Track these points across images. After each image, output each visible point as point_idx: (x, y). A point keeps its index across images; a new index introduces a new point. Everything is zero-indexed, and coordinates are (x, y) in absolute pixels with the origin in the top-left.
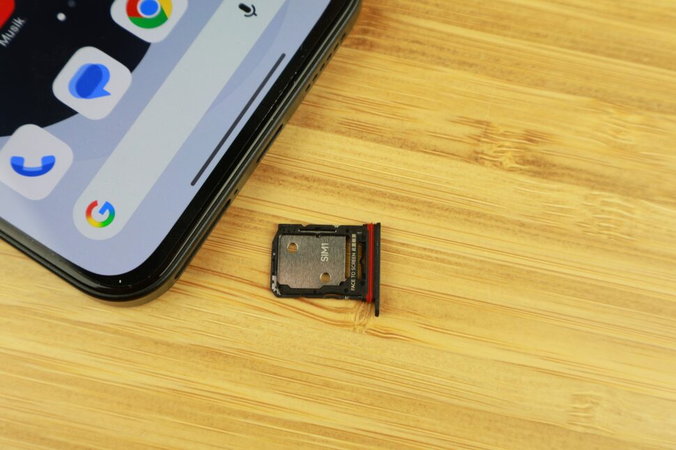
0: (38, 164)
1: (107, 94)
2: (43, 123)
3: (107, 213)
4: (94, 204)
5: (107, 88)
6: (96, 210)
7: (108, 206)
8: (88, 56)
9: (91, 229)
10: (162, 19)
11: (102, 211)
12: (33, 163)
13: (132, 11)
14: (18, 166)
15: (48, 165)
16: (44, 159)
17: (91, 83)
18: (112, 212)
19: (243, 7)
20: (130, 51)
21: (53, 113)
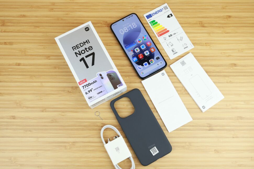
1: (146, 66)
2: (142, 66)
4: (142, 72)
8: (146, 63)
9: (141, 74)
10: (152, 62)
12: (140, 68)
13: (151, 61)
14: (139, 68)
15: (141, 68)
17: (146, 64)
20: (149, 64)
21: (143, 65)
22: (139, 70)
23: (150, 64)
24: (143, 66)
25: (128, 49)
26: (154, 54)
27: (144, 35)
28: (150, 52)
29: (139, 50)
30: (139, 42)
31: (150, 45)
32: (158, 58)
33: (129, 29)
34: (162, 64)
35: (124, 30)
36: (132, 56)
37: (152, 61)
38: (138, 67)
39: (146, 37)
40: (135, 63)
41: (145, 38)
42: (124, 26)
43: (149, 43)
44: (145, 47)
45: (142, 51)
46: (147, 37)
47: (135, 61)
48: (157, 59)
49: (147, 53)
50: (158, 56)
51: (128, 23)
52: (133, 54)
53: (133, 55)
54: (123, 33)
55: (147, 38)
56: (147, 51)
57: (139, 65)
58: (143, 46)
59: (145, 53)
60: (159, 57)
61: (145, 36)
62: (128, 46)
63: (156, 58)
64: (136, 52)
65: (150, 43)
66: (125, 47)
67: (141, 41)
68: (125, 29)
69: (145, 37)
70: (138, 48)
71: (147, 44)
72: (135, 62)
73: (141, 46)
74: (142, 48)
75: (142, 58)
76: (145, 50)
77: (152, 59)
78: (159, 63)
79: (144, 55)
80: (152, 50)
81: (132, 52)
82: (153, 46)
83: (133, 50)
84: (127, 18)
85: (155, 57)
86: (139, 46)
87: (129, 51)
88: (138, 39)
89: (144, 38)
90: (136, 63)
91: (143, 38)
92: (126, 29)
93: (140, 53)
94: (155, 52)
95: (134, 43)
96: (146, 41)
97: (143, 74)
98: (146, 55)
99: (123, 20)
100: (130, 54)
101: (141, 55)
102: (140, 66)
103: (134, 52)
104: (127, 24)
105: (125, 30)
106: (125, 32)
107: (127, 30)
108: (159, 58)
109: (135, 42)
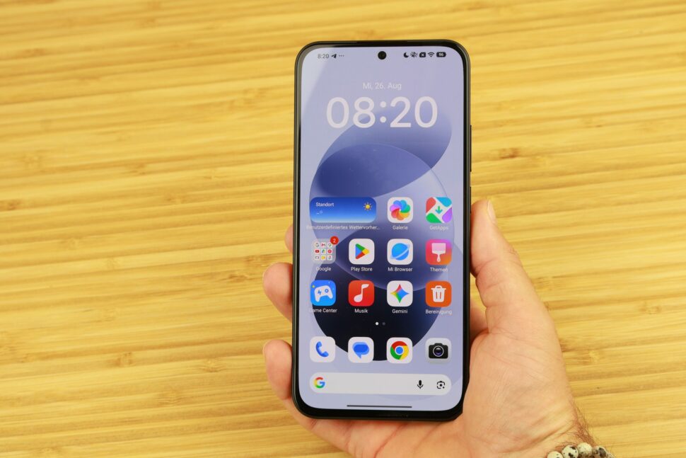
0: (323, 352)
1: (360, 357)
2: (337, 344)
3: (321, 385)
4: (321, 379)
5: (362, 356)
6: (320, 380)
7: (323, 383)
8: (369, 342)
9: (313, 383)
10: (398, 358)
11: (321, 383)
12: (322, 349)
13: (394, 345)
14: (318, 346)
15: (324, 355)
16: (326, 352)
17: (361, 349)
18: (322, 386)
19: (420, 382)
20: (380, 355)
21: (343, 344)
22: (315, 357)
23: (385, 358)
24: (345, 348)
25: (317, 221)
26: (432, 318)
27: (442, 196)
28: (419, 296)
29: (369, 259)
30: (395, 212)
31: (439, 259)
32: (438, 352)
33: (383, 120)
34: (442, 392)
35: (353, 111)
36: (318, 269)
37: (400, 351)
38: (315, 339)
39: (445, 209)
40: (312, 311)
41: (439, 211)
42: (367, 86)
43: (438, 250)
44: (409, 260)
45: (381, 272)
46: (450, 211)
47: (318, 298)
48: (431, 356)
49: (399, 295)
50: (445, 341)
51: (399, 87)
52: (331, 258)
53: (323, 266)
54: (342, 125)
55: (448, 216)
56: (407, 286)
57: (328, 334)
58: (405, 247)
59: (392, 286)
60: (446, 348)
61: (445, 201)
62: (327, 205)
63: (431, 347)
64: (353, 259)
65: (449, 249)
66: (313, 202)
67: (408, 218)
68: (364, 105)
69: (438, 203)
70: (369, 245)
71: (430, 249)
72: (315, 307)
73: (391, 244)
74: (394, 255)
75: (361, 308)
76: (400, 275)
77: (407, 341)
78: (430, 380)
79: (381, 295)
80: (438, 294)
81: (332, 247)
82: (453, 272)
83: (340, 240)
84: (409, 50)
85: (429, 340)
86: (381, 237)
87: (319, 234)
88: (400, 199)
89: (433, 211)
90: (316, 314)
91: (430, 203)
92: (368, 112)
93: (364, 273)
94: (442, 312)
95: (368, 206)
96: (432, 228)
97: (321, 391)
98: (392, 300)
99: (382, 56)
100: (318, 253)
101: (364, 286)
102: (329, 343)
103: (342, 251)
104: (390, 86)
105: (361, 112)
106: (354, 126)
107: (365, 120)
108: (445, 356)
109: (373, 203)
